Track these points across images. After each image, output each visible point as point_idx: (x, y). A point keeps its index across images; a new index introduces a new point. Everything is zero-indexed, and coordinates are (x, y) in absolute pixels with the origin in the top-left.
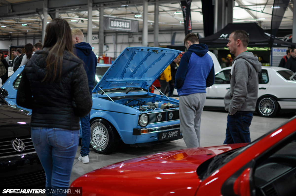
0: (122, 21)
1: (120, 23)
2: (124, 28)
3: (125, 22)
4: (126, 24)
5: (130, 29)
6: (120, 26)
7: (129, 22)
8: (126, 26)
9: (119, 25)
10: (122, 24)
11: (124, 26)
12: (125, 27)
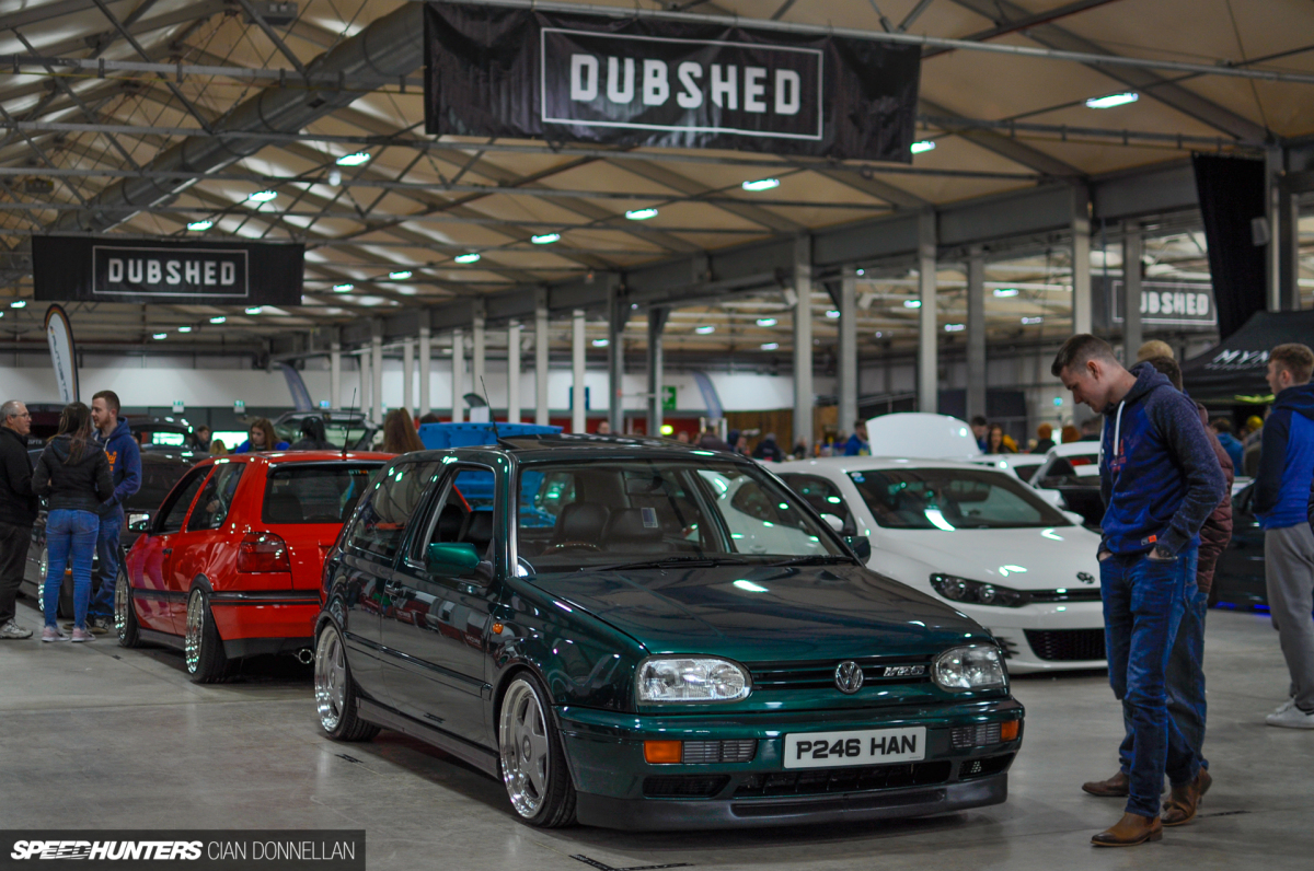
0: (1172, 291)
1: (1166, 296)
2: (1186, 316)
3: (1184, 291)
4: (1195, 301)
5: (1211, 318)
6: (1167, 310)
7: (1204, 292)
8: (1195, 307)
9: (1161, 303)
10: (1172, 302)
11: (1182, 311)
12: (1191, 311)
